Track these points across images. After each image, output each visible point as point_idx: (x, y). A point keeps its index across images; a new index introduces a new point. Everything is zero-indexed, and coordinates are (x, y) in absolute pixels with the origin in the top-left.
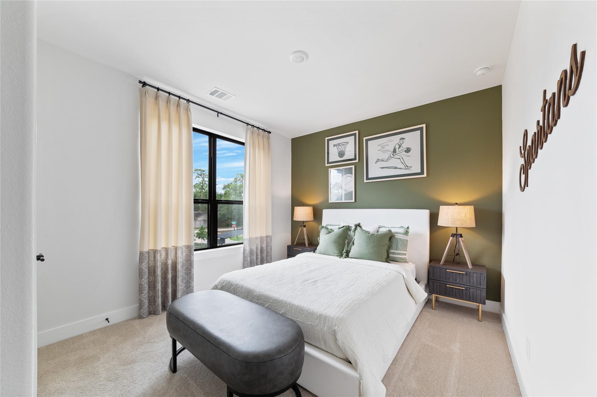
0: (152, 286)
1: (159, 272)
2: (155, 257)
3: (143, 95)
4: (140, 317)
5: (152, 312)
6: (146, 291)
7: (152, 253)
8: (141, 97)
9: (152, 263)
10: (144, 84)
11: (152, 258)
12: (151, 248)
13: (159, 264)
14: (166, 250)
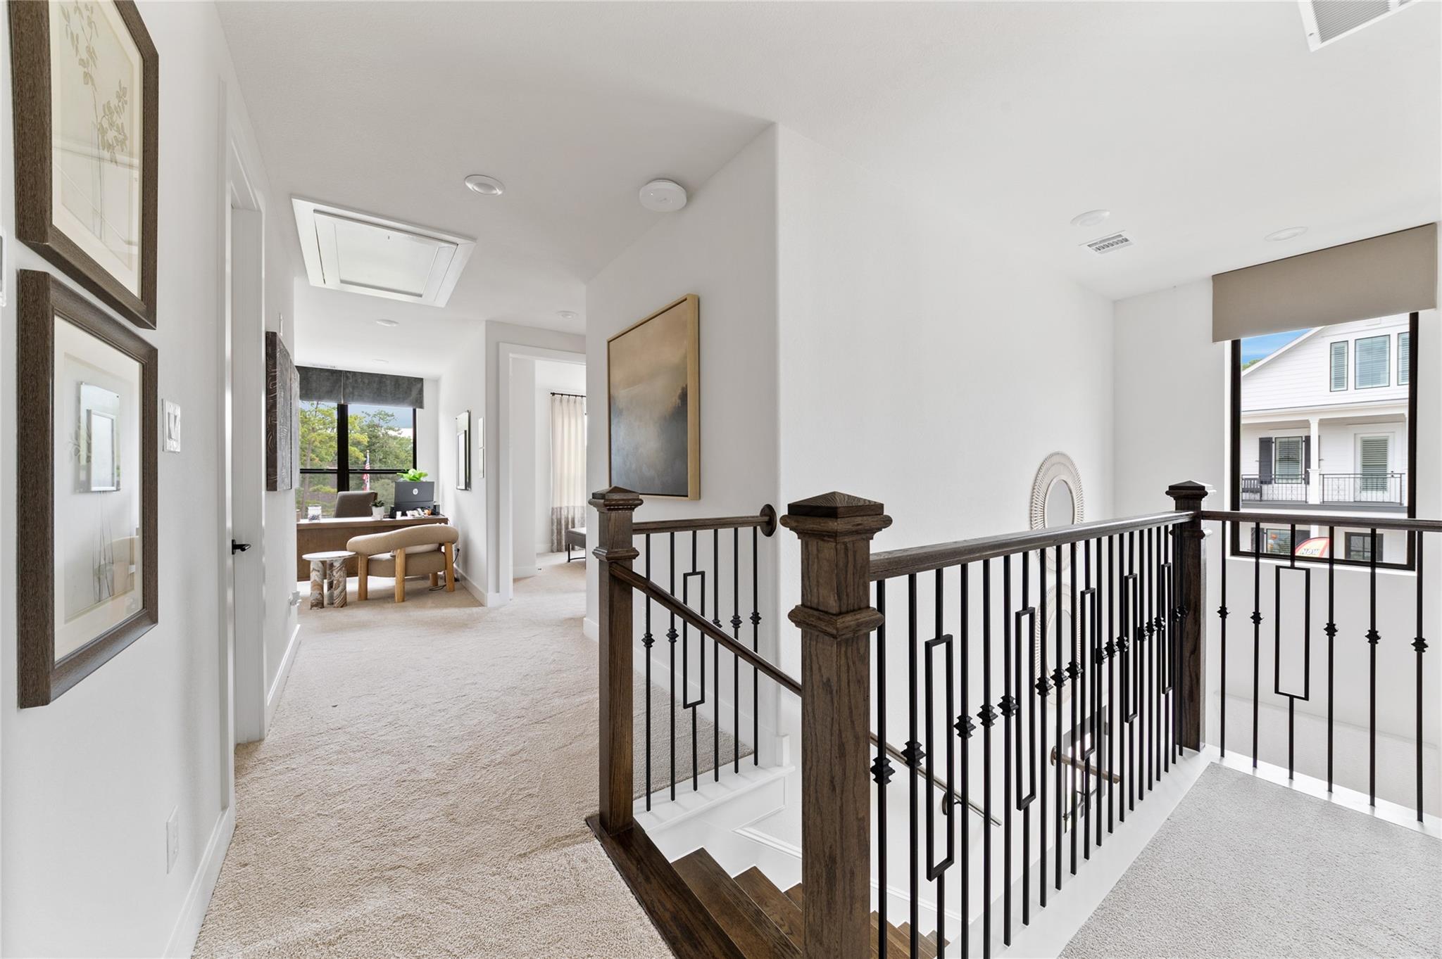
0: (559, 532)
1: (570, 521)
2: (560, 512)
3: (553, 401)
4: (552, 551)
5: (559, 550)
6: (555, 534)
7: (559, 510)
8: (552, 403)
9: (559, 517)
10: (553, 394)
11: (559, 513)
12: (559, 506)
13: (563, 517)
14: (568, 508)
